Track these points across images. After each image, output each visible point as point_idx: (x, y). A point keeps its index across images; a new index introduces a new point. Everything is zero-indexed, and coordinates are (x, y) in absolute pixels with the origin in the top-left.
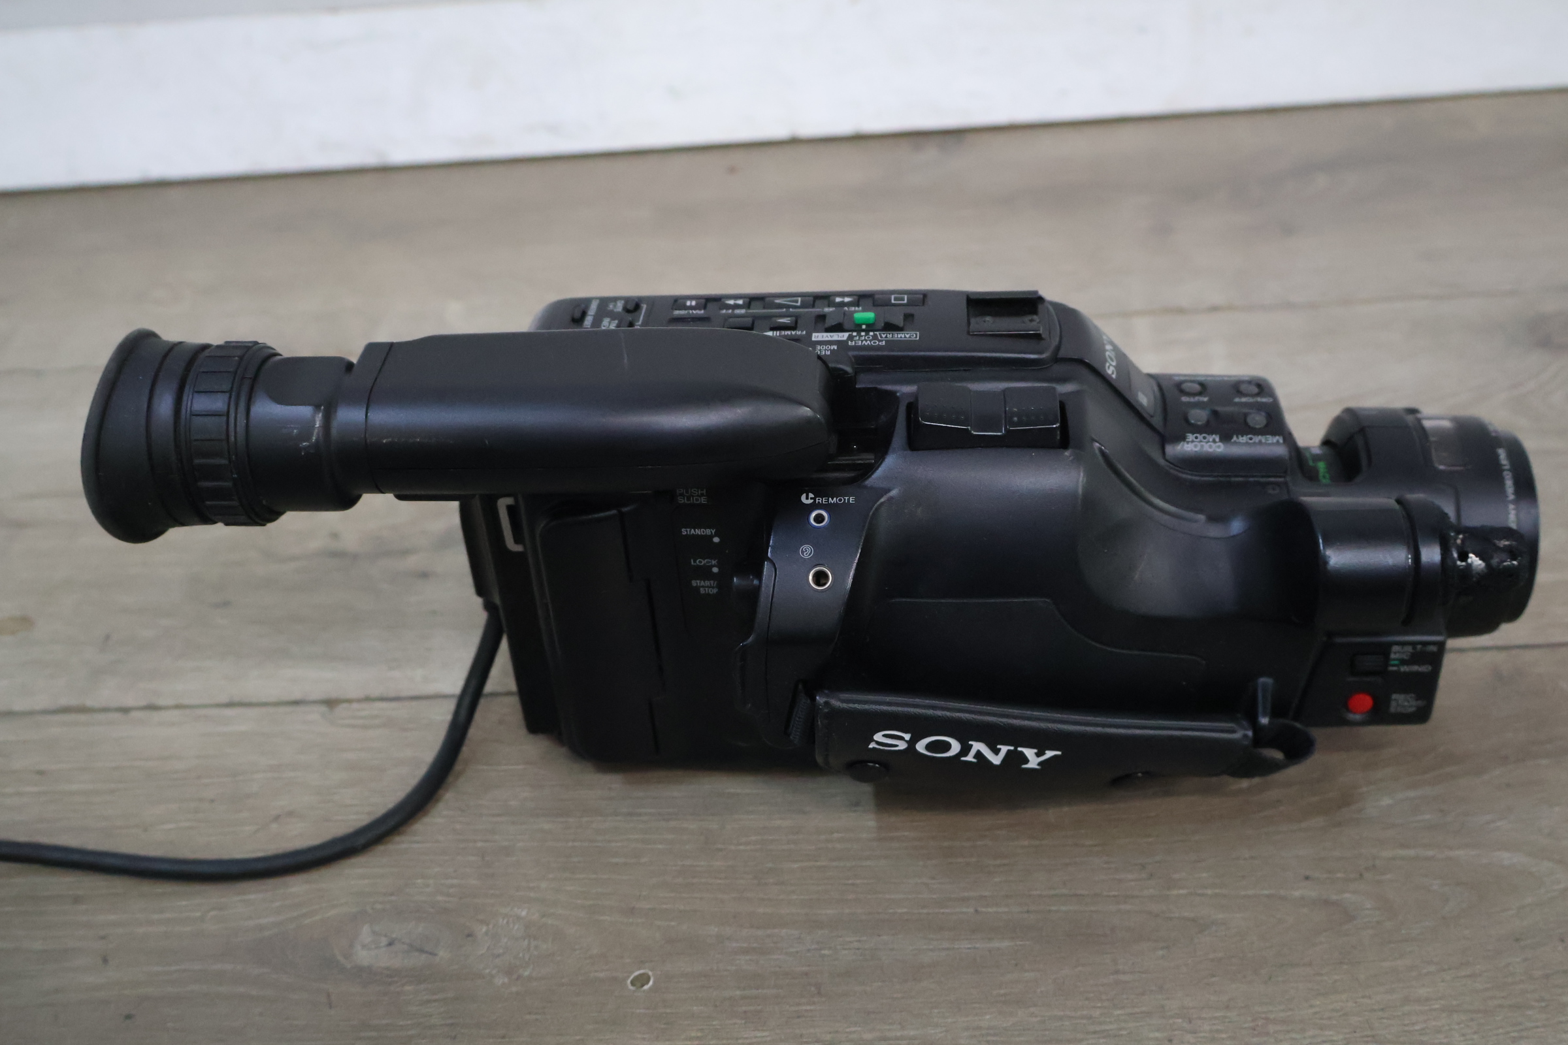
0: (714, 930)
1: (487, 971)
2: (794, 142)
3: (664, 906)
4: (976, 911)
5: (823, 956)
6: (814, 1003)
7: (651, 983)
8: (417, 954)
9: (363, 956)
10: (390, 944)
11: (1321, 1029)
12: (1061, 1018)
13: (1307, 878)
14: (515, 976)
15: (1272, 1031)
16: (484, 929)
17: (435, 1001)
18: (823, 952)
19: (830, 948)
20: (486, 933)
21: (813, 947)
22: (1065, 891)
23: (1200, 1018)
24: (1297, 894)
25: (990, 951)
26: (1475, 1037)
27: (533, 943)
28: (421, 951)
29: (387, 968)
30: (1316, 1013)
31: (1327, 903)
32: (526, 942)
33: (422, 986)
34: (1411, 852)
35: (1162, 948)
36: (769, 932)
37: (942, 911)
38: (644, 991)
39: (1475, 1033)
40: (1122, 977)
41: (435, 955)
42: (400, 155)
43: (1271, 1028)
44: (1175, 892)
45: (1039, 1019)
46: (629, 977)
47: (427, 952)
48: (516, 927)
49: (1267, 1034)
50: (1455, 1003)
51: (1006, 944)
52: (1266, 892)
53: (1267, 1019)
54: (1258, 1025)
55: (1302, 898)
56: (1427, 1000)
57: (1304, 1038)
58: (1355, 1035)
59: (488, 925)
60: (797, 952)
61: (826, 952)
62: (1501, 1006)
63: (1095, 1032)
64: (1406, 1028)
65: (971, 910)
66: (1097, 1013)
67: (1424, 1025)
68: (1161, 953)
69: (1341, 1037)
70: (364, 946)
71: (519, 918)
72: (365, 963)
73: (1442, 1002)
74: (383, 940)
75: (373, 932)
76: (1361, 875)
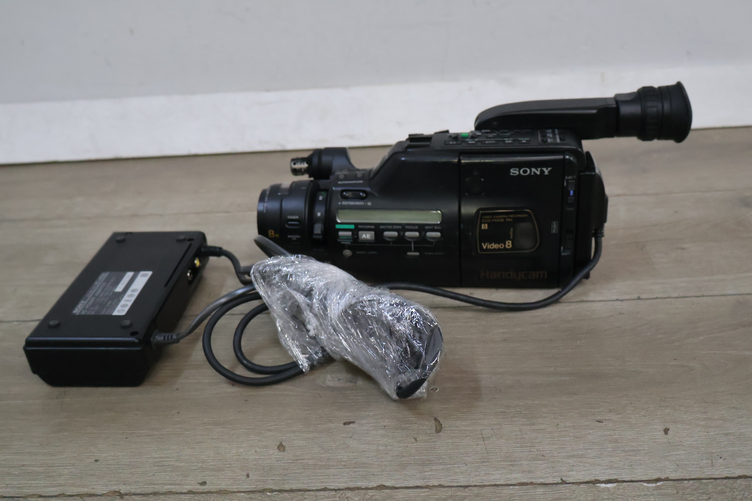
4: (555, 370)
6: (499, 395)
7: (438, 390)
8: (349, 383)
9: (329, 383)
10: (339, 380)
11: (685, 400)
12: (591, 398)
13: (675, 359)
15: (667, 401)
18: (500, 381)
21: (496, 380)
23: (641, 398)
24: (672, 363)
25: (562, 381)
26: (741, 401)
29: (339, 387)
30: (683, 396)
31: (683, 366)
33: (353, 392)
34: (713, 352)
37: (542, 370)
38: (436, 392)
40: (611, 387)
41: (357, 383)
44: (627, 364)
45: (582, 398)
46: (429, 389)
47: (353, 382)
50: (733, 392)
51: (567, 378)
52: (661, 363)
53: (665, 397)
54: (662, 399)
56: (723, 392)
57: (679, 402)
58: (698, 401)
61: (501, 381)
63: (603, 402)
64: (716, 399)
65: (553, 369)
66: (604, 396)
67: (722, 398)
68: (624, 380)
69: (692, 402)
70: (329, 381)
72: (331, 385)
73: (728, 392)
74: (336, 379)
75: (332, 377)
76: (695, 358)
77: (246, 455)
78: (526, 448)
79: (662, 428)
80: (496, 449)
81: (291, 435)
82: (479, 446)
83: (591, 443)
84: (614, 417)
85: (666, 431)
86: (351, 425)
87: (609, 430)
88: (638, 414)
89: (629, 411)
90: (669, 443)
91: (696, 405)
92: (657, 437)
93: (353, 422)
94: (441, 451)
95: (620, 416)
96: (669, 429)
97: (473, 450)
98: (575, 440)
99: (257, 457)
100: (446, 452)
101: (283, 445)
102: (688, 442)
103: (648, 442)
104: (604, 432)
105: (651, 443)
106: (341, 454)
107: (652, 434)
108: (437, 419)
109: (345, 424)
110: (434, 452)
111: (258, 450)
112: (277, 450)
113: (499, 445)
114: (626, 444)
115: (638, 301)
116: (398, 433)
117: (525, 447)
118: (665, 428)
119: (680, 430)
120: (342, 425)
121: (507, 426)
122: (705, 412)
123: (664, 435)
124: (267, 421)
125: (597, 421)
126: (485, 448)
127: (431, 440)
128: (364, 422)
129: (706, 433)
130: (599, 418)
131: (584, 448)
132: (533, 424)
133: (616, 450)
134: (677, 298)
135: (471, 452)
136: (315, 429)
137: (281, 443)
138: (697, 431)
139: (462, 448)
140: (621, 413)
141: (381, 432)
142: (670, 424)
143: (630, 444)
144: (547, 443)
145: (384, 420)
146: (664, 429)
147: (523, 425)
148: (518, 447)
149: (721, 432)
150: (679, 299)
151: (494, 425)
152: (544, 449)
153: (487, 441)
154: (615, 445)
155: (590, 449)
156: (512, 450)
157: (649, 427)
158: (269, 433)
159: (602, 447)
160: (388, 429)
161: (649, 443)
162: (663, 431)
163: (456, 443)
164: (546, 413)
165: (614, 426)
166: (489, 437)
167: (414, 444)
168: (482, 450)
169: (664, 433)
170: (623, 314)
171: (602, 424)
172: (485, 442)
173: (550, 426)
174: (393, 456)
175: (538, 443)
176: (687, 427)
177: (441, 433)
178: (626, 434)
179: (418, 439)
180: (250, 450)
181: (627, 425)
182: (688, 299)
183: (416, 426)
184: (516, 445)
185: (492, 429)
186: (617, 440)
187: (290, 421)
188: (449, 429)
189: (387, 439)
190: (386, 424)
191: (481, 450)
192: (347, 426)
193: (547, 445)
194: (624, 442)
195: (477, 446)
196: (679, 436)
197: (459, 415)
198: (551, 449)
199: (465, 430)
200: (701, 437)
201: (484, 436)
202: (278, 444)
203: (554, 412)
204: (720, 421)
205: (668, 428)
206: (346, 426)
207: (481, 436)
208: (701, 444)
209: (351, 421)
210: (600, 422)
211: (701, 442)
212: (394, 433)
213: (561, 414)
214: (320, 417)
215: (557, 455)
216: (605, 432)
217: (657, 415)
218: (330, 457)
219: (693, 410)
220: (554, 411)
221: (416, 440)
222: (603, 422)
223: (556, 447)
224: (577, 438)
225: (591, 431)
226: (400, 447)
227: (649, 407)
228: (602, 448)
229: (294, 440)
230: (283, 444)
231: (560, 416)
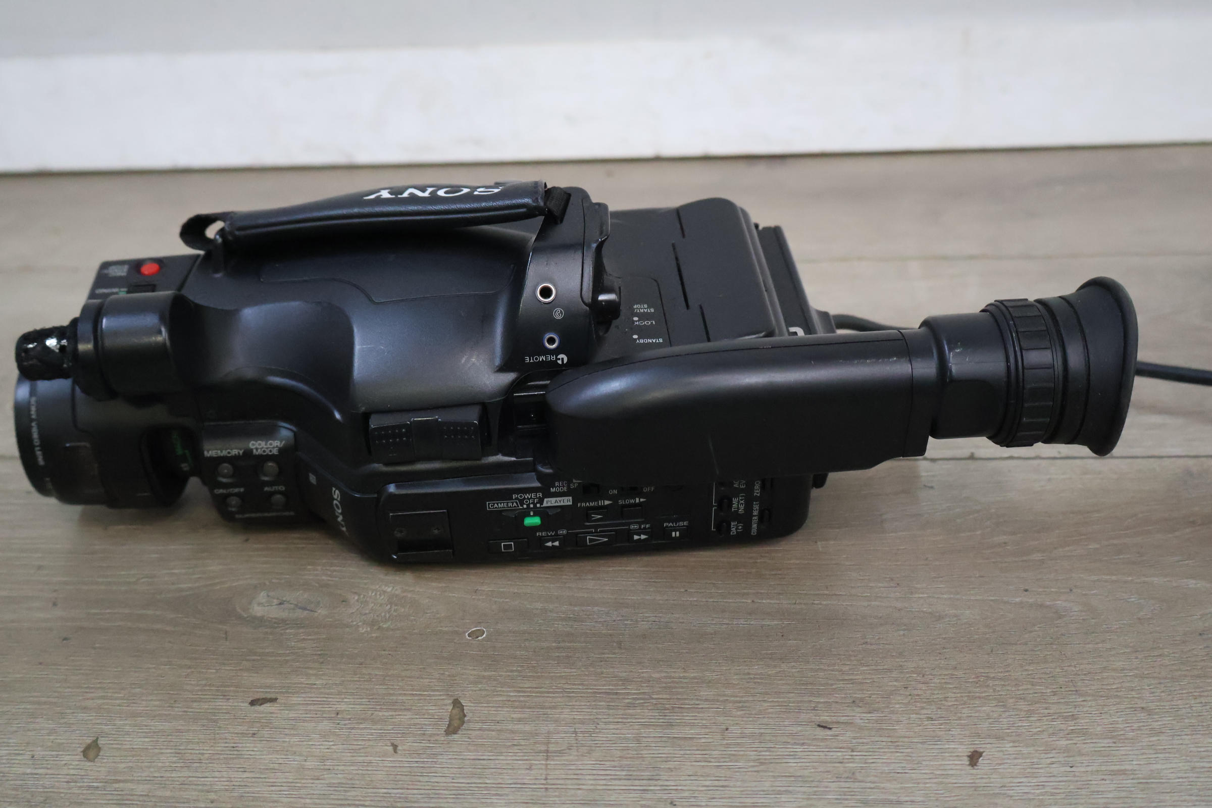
0: (539, 605)
1: (355, 623)
2: (658, 160)
3: (501, 590)
4: (753, 602)
5: (626, 624)
6: (614, 653)
7: (484, 636)
8: (301, 611)
9: (258, 610)
10: (280, 604)
11: (1033, 685)
12: (817, 670)
13: (1026, 590)
14: (375, 628)
15: (991, 685)
16: (356, 598)
17: (310, 640)
19: (632, 620)
20: (358, 601)
21: (618, 619)
22: (826, 592)
23: (931, 674)
24: (1018, 600)
25: (762, 627)
26: (1163, 694)
27: (394, 608)
28: (305, 609)
29: (275, 618)
30: (1029, 675)
31: (1042, 606)
32: (389, 606)
33: (301, 630)
34: (1114, 578)
35: (904, 630)
36: (584, 608)
37: (725, 600)
38: (478, 641)
39: (1163, 692)
40: (869, 647)
41: (315, 612)
42: (363, 158)
43: (990, 683)
44: (917, 596)
45: (798, 670)
46: (467, 631)
47: (308, 610)
48: (382, 597)
49: (988, 686)
50: (1146, 672)
51: (775, 622)
52: (993, 598)
53: (988, 677)
54: (980, 681)
55: (1021, 603)
56: (1123, 669)
57: (1018, 690)
58: (1061, 690)
59: (359, 595)
60: (605, 621)
61: (629, 622)
62: (1186, 676)
63: (843, 680)
64: (1104, 687)
65: (749, 601)
66: (847, 668)
67: (1119, 685)
68: (902, 633)
69: (1049, 691)
70: (259, 604)
71: (385, 592)
72: (259, 614)
73: (1136, 671)
74: (276, 601)
75: (268, 596)
76: (1071, 590)
77: (8, 763)
78: (637, 782)
79: (964, 750)
80: (569, 782)
81: (126, 722)
82: (532, 772)
83: (793, 779)
84: (859, 716)
85: (974, 758)
86: (266, 707)
87: (841, 748)
88: (917, 714)
89: (897, 706)
90: (976, 788)
91: (1055, 699)
92: (951, 772)
93: (273, 700)
94: (443, 779)
95: (874, 716)
96: (980, 754)
97: (515, 781)
98: (756, 769)
99: (29, 771)
100: (454, 781)
101: (97, 745)
102: (1023, 788)
103: (927, 783)
104: (827, 753)
105: (934, 785)
106: (217, 774)
107: (940, 763)
108: (460, 703)
109: (253, 703)
110: (426, 779)
111: (39, 752)
112: (81, 757)
113: (579, 772)
114: (872, 785)
115: (970, 462)
116: (362, 729)
117: (635, 779)
118: (972, 750)
119: (1007, 756)
120: (246, 704)
121: (612, 727)
122: (1074, 717)
123: (970, 767)
124: (88, 688)
125: (819, 726)
126: (544, 777)
127: (428, 751)
128: (295, 699)
129: (1069, 769)
130: (825, 718)
131: (774, 788)
132: (671, 725)
133: (847, 799)
134: (1055, 458)
135: (511, 784)
136: (184, 712)
137: (95, 742)
138: (1049, 761)
139: (492, 774)
140: (877, 710)
141: (325, 725)
142: (988, 741)
143: (882, 785)
144: (690, 773)
145: (343, 699)
146: (970, 754)
147: (645, 725)
148: (620, 779)
149: (1103, 768)
150: (1058, 462)
151: (582, 722)
152: (680, 788)
153: (553, 760)
154: (847, 785)
155: (787, 792)
156: (605, 785)
157: (937, 747)
158: (81, 716)
159: (815, 789)
160: (343, 719)
161: (927, 785)
162: (966, 758)
163: (482, 762)
164: (706, 700)
165: (854, 738)
166: (560, 752)
167: (387, 757)
168: (537, 782)
169: (968, 763)
170: (932, 487)
171: (829, 732)
172: (548, 762)
173: (707, 730)
174: (330, 785)
175: (670, 770)
176: (1025, 750)
177: (455, 736)
178: (878, 760)
179: (399, 748)
180: (21, 752)
181: (884, 739)
182: (1078, 462)
183: (408, 717)
184: (618, 773)
185: (575, 732)
186: (853, 774)
187: (138, 690)
188: (478, 726)
189: (332, 743)
190: (343, 707)
191: (533, 782)
192: (257, 708)
193: (687, 778)
194: (869, 779)
195: (527, 771)
196: (1002, 771)
197: (512, 694)
198: (695, 788)
199: (512, 732)
200: (1054, 776)
201: (552, 748)
202: (89, 741)
203: (725, 698)
204: (1106, 741)
205: (981, 750)
206: (253, 707)
207: (543, 748)
208: (1052, 794)
209: (269, 696)
210: (825, 727)
211: (1053, 791)
212: (353, 729)
213: (740, 705)
214: (205, 685)
215: (703, 804)
216: (832, 754)
217: (960, 719)
218: (190, 779)
219: (1046, 711)
220: (724, 695)
221: (395, 747)
222: (830, 729)
223: (707, 783)
224: (762, 764)
225: (799, 749)
226: (353, 763)
227: (946, 698)
228: (815, 793)
229: (128, 733)
230: (101, 742)
231: (738, 709)
